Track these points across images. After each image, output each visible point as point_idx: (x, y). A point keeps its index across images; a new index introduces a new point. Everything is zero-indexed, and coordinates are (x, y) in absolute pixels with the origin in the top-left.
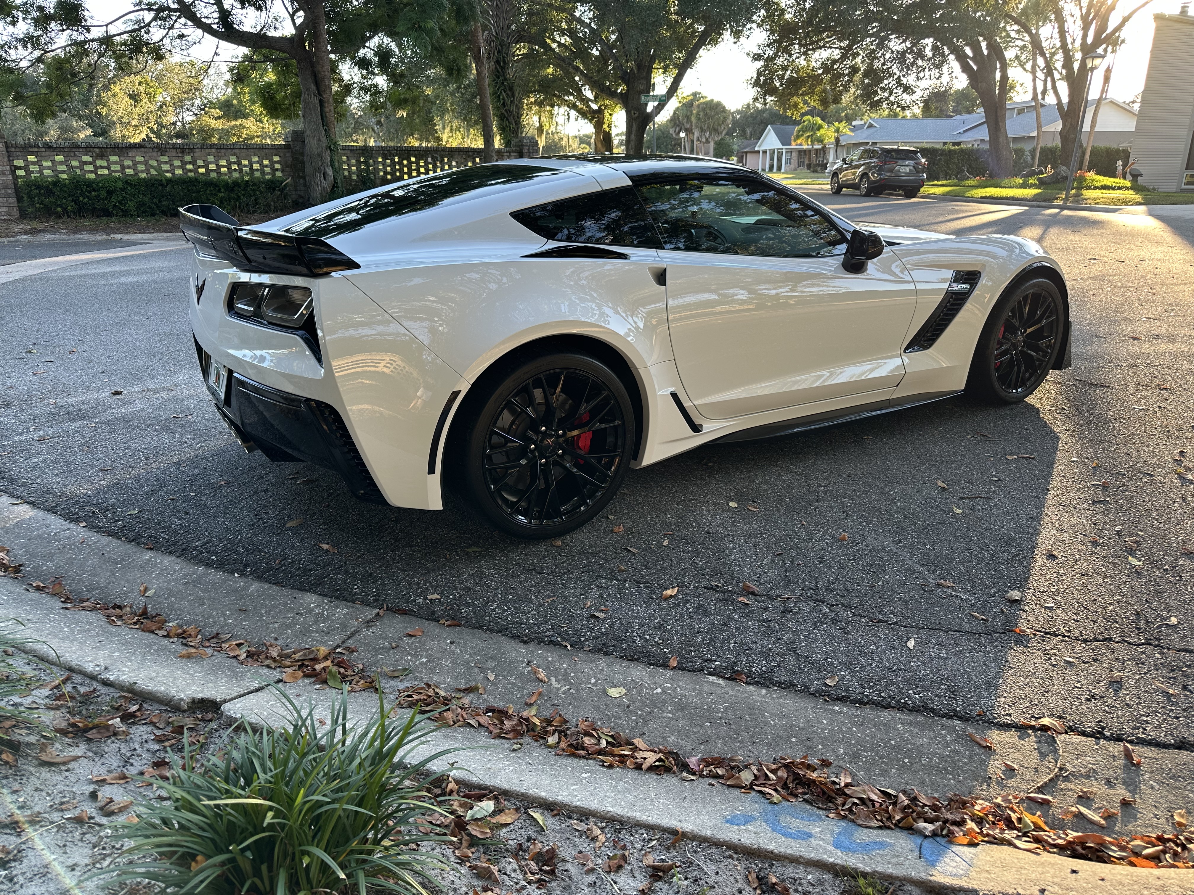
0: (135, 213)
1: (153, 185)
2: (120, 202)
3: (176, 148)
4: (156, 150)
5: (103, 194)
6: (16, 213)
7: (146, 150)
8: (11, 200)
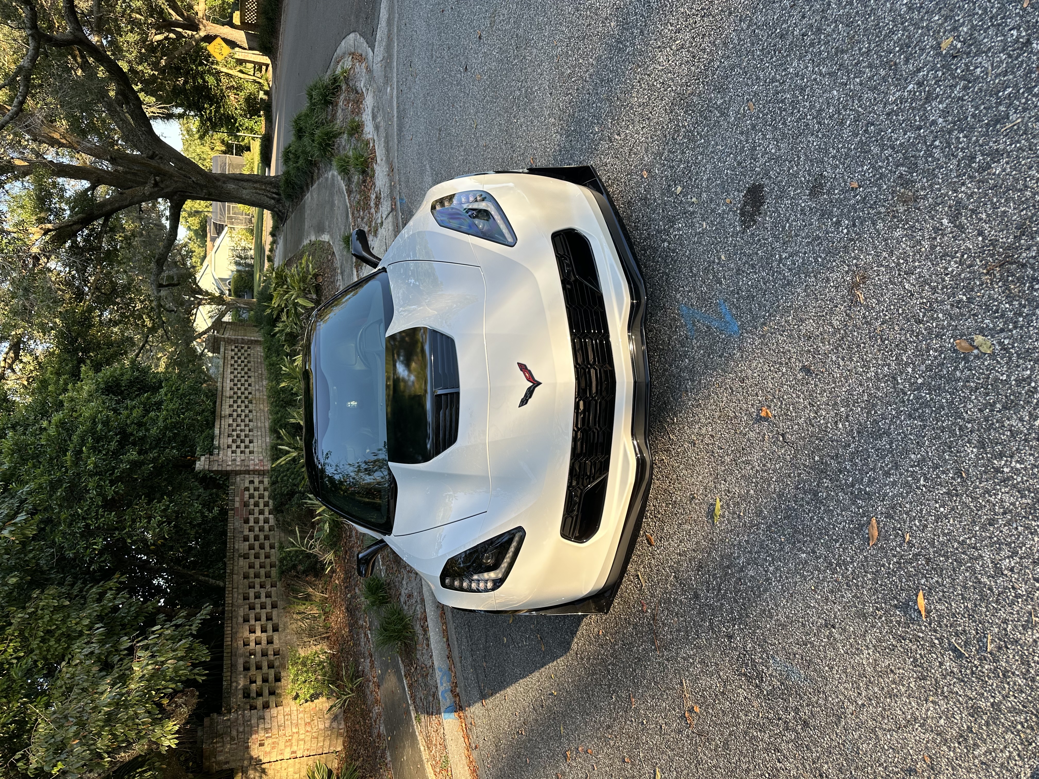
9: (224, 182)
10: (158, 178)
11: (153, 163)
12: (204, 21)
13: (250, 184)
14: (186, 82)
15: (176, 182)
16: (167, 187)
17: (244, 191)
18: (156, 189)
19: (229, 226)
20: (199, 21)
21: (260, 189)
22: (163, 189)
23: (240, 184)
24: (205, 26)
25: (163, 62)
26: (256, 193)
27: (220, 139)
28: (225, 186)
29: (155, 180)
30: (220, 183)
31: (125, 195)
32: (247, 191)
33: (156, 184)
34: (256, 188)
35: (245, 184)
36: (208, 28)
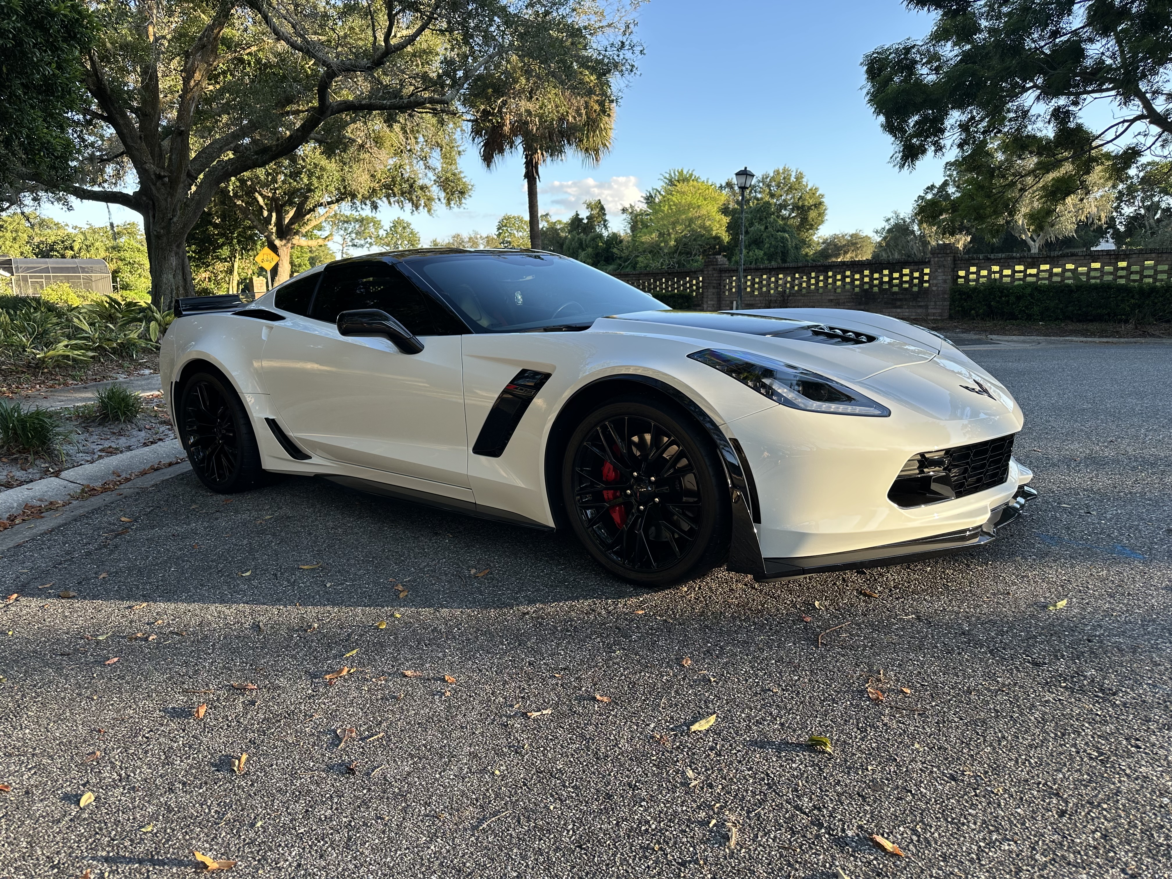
0: (1039, 317)
1: (1062, 291)
2: (1026, 307)
3: (1111, 255)
4: (1087, 257)
5: (1012, 299)
6: (946, 315)
7: (1077, 258)
8: (945, 303)
9: (177, 254)
10: (167, 179)
11: (183, 176)
12: (290, 245)
13: (181, 283)
14: (216, 226)
15: (166, 200)
16: (158, 190)
17: (171, 276)
18: (153, 177)
19: (13, 278)
20: (289, 240)
21: (177, 294)
22: (155, 185)
23: (178, 271)
24: (285, 245)
25: (239, 202)
26: (172, 290)
27: (119, 268)
28: (173, 254)
29: (165, 176)
30: (175, 248)
31: (139, 141)
32: (172, 280)
33: (159, 177)
34: (177, 288)
35: (180, 277)
36: (285, 248)
